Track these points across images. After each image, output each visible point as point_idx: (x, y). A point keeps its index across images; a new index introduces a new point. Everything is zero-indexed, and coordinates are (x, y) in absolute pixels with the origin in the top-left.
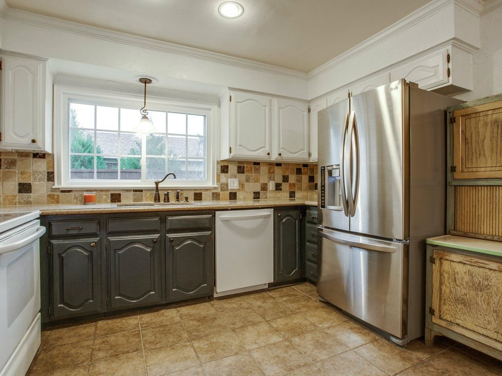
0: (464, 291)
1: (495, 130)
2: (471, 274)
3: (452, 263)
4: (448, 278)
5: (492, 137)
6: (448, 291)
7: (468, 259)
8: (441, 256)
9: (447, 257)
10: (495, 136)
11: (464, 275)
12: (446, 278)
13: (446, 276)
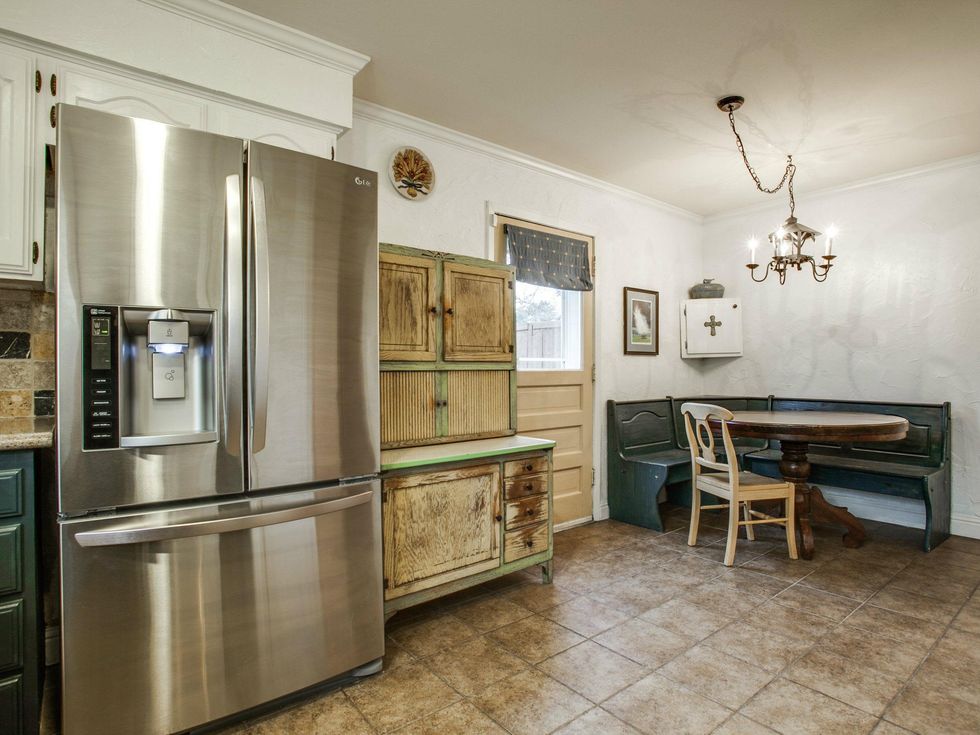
0: (422, 525)
1: (400, 294)
2: (429, 497)
3: (408, 491)
4: (403, 516)
5: (396, 296)
6: (403, 536)
7: (428, 476)
8: (396, 485)
9: (404, 485)
10: (400, 301)
11: (421, 503)
12: (401, 518)
13: (400, 514)
